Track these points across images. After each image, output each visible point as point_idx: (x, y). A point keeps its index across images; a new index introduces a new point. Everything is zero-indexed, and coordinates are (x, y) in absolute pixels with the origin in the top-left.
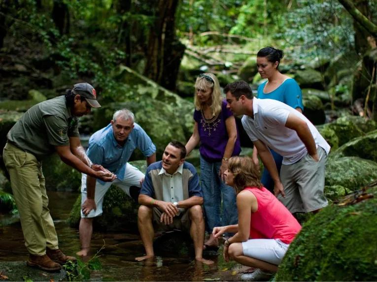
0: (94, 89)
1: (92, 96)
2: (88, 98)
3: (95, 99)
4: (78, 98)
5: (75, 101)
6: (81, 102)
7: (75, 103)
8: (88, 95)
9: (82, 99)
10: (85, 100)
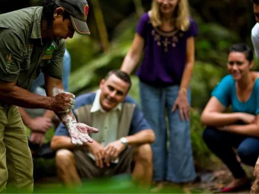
0: (87, 5)
1: (81, 14)
2: (74, 16)
3: (84, 21)
4: (59, 12)
5: (55, 15)
6: (64, 19)
7: (55, 19)
8: (75, 12)
9: (66, 15)
10: (70, 19)
